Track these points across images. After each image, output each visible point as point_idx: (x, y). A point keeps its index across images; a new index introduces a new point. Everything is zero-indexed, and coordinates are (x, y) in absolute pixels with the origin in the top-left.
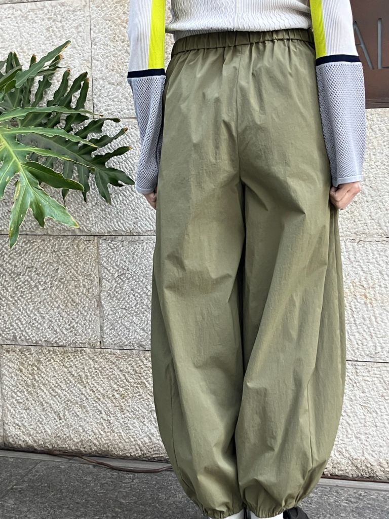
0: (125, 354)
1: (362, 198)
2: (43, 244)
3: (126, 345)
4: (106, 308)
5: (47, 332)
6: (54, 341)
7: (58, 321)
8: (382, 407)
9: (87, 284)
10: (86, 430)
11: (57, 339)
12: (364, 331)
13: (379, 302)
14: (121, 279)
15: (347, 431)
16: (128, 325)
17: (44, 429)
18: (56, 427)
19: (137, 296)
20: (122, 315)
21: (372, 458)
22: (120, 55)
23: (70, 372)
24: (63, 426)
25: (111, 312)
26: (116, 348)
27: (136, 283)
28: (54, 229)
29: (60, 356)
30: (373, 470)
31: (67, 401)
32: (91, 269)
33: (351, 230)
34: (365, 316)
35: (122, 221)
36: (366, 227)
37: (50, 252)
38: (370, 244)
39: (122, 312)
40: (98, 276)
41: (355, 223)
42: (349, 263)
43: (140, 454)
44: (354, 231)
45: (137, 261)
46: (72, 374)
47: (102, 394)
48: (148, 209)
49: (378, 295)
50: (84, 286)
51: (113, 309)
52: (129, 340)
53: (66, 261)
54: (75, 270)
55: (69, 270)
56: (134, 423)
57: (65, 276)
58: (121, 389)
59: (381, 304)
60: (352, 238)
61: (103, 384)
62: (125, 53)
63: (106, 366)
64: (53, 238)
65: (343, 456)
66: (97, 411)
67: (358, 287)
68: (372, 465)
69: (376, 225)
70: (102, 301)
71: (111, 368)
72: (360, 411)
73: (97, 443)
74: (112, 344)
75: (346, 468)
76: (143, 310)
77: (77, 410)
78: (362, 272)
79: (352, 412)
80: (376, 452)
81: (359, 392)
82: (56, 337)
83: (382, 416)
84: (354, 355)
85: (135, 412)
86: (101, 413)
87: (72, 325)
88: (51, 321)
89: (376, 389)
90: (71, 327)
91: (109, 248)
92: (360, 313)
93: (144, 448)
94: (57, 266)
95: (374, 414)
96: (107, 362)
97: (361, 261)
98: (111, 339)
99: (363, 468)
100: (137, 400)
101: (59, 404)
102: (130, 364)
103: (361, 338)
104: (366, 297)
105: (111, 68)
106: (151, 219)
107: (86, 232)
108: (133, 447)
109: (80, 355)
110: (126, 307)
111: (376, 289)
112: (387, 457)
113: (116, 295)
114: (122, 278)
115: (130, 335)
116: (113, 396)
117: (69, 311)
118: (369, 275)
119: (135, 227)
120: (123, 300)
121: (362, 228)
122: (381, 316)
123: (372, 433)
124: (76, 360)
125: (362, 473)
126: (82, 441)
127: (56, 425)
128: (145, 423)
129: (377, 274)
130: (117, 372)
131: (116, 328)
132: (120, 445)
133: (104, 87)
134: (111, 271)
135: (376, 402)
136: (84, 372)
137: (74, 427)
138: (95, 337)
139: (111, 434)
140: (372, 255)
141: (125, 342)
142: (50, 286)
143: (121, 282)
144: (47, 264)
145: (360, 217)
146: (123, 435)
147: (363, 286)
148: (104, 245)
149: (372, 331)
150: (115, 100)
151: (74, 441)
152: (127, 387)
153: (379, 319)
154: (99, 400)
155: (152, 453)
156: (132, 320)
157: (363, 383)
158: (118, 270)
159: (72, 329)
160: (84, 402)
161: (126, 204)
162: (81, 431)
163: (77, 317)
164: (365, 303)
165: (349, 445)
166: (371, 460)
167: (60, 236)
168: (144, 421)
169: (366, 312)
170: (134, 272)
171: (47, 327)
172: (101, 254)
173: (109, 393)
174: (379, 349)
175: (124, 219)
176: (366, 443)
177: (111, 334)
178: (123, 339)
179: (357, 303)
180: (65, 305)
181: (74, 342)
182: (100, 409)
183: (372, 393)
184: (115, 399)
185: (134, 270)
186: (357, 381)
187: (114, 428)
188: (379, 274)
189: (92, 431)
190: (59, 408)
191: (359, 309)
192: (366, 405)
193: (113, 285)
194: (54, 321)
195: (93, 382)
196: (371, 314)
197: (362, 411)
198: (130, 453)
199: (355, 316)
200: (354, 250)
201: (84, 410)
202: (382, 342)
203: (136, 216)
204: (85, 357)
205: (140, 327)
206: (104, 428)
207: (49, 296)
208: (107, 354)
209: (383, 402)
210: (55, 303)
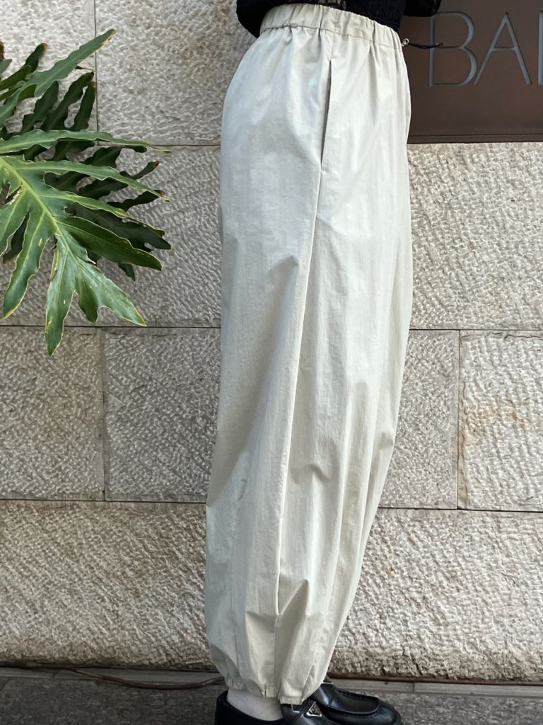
0: (144, 509)
1: (513, 273)
2: (10, 340)
3: (146, 495)
4: (114, 439)
5: (16, 477)
6: (27, 491)
7: (34, 460)
8: (535, 577)
9: (83, 402)
10: (78, 627)
11: (32, 488)
12: (512, 467)
13: (535, 424)
14: (139, 394)
15: (483, 613)
16: (150, 465)
17: (9, 628)
18: (28, 625)
19: (165, 419)
20: (140, 449)
21: (519, 651)
22: (143, 48)
23: (53, 539)
24: (40, 623)
25: (122, 445)
26: (129, 500)
27: (163, 400)
28: (31, 316)
29: (37, 514)
30: (520, 668)
31: (48, 583)
32: (91, 379)
33: (496, 320)
34: (514, 445)
35: (142, 305)
36: (518, 316)
37: (22, 352)
38: (523, 340)
39: (140, 445)
40: (101, 389)
41: (500, 310)
42: (491, 367)
43: (165, 660)
44: (500, 321)
45: (165, 367)
46: (56, 542)
47: (105, 571)
48: (186, 287)
49: (533, 414)
50: (79, 405)
51: (125, 440)
52: (150, 487)
53: (50, 366)
54: (64, 381)
55: (53, 380)
56: (157, 614)
57: (46, 390)
58: (136, 563)
59: (537, 428)
60: (496, 332)
61: (108, 557)
62: (151, 44)
63: (113, 527)
64: (28, 330)
65: (477, 649)
66: (97, 598)
67: (503, 403)
68: (518, 661)
69: (532, 312)
70: (108, 429)
71: (120, 531)
72: (502, 584)
73: (96, 647)
74: (122, 494)
75: (481, 667)
76: (173, 441)
77: (63, 598)
78: (510, 381)
79: (490, 586)
80: (525, 642)
81: (502, 556)
82: (31, 485)
83: (534, 589)
84: (495, 502)
85: (158, 596)
86: (103, 600)
87: (57, 466)
88: (22, 460)
89: (526, 551)
90: (56, 469)
91: (121, 347)
92: (506, 441)
93: (171, 652)
94: (34, 374)
95: (523, 587)
96: (115, 522)
97: (508, 365)
98: (122, 486)
99: (506, 665)
100: (162, 579)
101: (33, 589)
102: (151, 525)
103: (506, 477)
104: (515, 418)
105: (128, 67)
106: (189, 302)
107: (82, 322)
108: (154, 650)
109: (70, 512)
110: (146, 436)
111: (530, 405)
112: (540, 649)
113: (132, 418)
114: (141, 392)
115: (152, 480)
116: (124, 573)
117: (54, 444)
118: (519, 385)
119: (163, 313)
120: (141, 427)
121: (511, 317)
122: (535, 445)
123: (519, 615)
124: (63, 519)
125: (504, 674)
126: (71, 645)
127: (29, 622)
128: (174, 613)
129: (531, 384)
130: (130, 537)
131: (130, 470)
132: (133, 648)
133: (115, 96)
134: (123, 382)
135: (526, 570)
136: (77, 539)
137: (59, 623)
138: (95, 483)
139: (118, 632)
140: (524, 356)
141: (144, 491)
142: (21, 406)
143: (139, 399)
144: (17, 372)
145: (508, 301)
146: (138, 633)
147: (512, 402)
148: (113, 341)
149: (523, 467)
150: (134, 116)
151: (58, 645)
152: (146, 560)
153: (533, 449)
154: (101, 580)
155: (185, 658)
156: (155, 456)
157: (508, 543)
158: (135, 380)
159: (57, 472)
160: (76, 585)
161: (150, 278)
162: (71, 629)
163: (66, 454)
164: (514, 426)
165: (487, 633)
166: (517, 653)
167: (39, 328)
168: (173, 611)
169: (515, 439)
170: (161, 383)
171: (15, 470)
172: (106, 355)
173: (116, 569)
174: (532, 492)
175: (146, 302)
176: (511, 630)
177: (122, 478)
178: (141, 486)
179: (501, 427)
180: (46, 435)
181: (61, 492)
182: (102, 595)
183: (521, 557)
184: (127, 577)
185: (160, 380)
186: (499, 540)
187: (123, 623)
188: (534, 384)
189: (89, 629)
190: (33, 594)
191: (504, 436)
192: (511, 574)
193: (126, 403)
194: (27, 460)
195: (91, 554)
196: (522, 442)
197: (505, 583)
198: (149, 660)
199: (499, 446)
200: (499, 349)
201: (76, 597)
202: (537, 482)
203: (165, 297)
204: (78, 515)
205: (168, 466)
206: (109, 624)
207: (19, 422)
208: (114, 510)
209: (536, 569)
210: (30, 432)
